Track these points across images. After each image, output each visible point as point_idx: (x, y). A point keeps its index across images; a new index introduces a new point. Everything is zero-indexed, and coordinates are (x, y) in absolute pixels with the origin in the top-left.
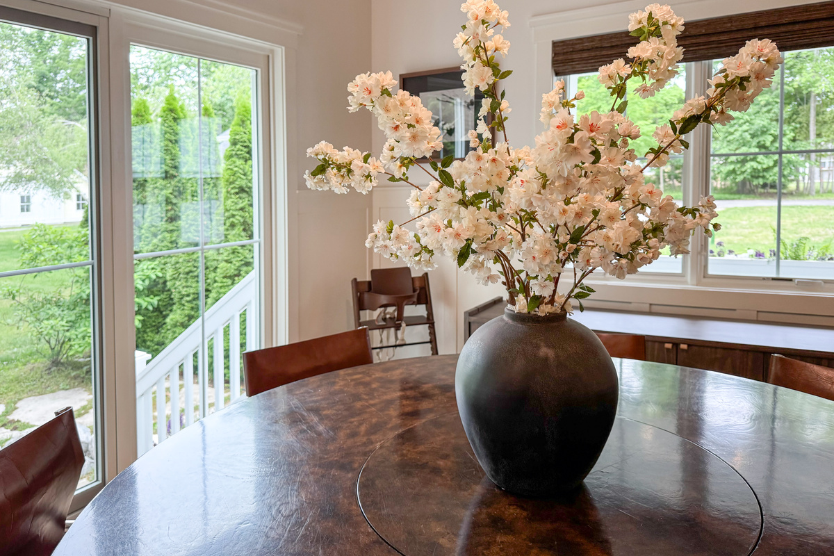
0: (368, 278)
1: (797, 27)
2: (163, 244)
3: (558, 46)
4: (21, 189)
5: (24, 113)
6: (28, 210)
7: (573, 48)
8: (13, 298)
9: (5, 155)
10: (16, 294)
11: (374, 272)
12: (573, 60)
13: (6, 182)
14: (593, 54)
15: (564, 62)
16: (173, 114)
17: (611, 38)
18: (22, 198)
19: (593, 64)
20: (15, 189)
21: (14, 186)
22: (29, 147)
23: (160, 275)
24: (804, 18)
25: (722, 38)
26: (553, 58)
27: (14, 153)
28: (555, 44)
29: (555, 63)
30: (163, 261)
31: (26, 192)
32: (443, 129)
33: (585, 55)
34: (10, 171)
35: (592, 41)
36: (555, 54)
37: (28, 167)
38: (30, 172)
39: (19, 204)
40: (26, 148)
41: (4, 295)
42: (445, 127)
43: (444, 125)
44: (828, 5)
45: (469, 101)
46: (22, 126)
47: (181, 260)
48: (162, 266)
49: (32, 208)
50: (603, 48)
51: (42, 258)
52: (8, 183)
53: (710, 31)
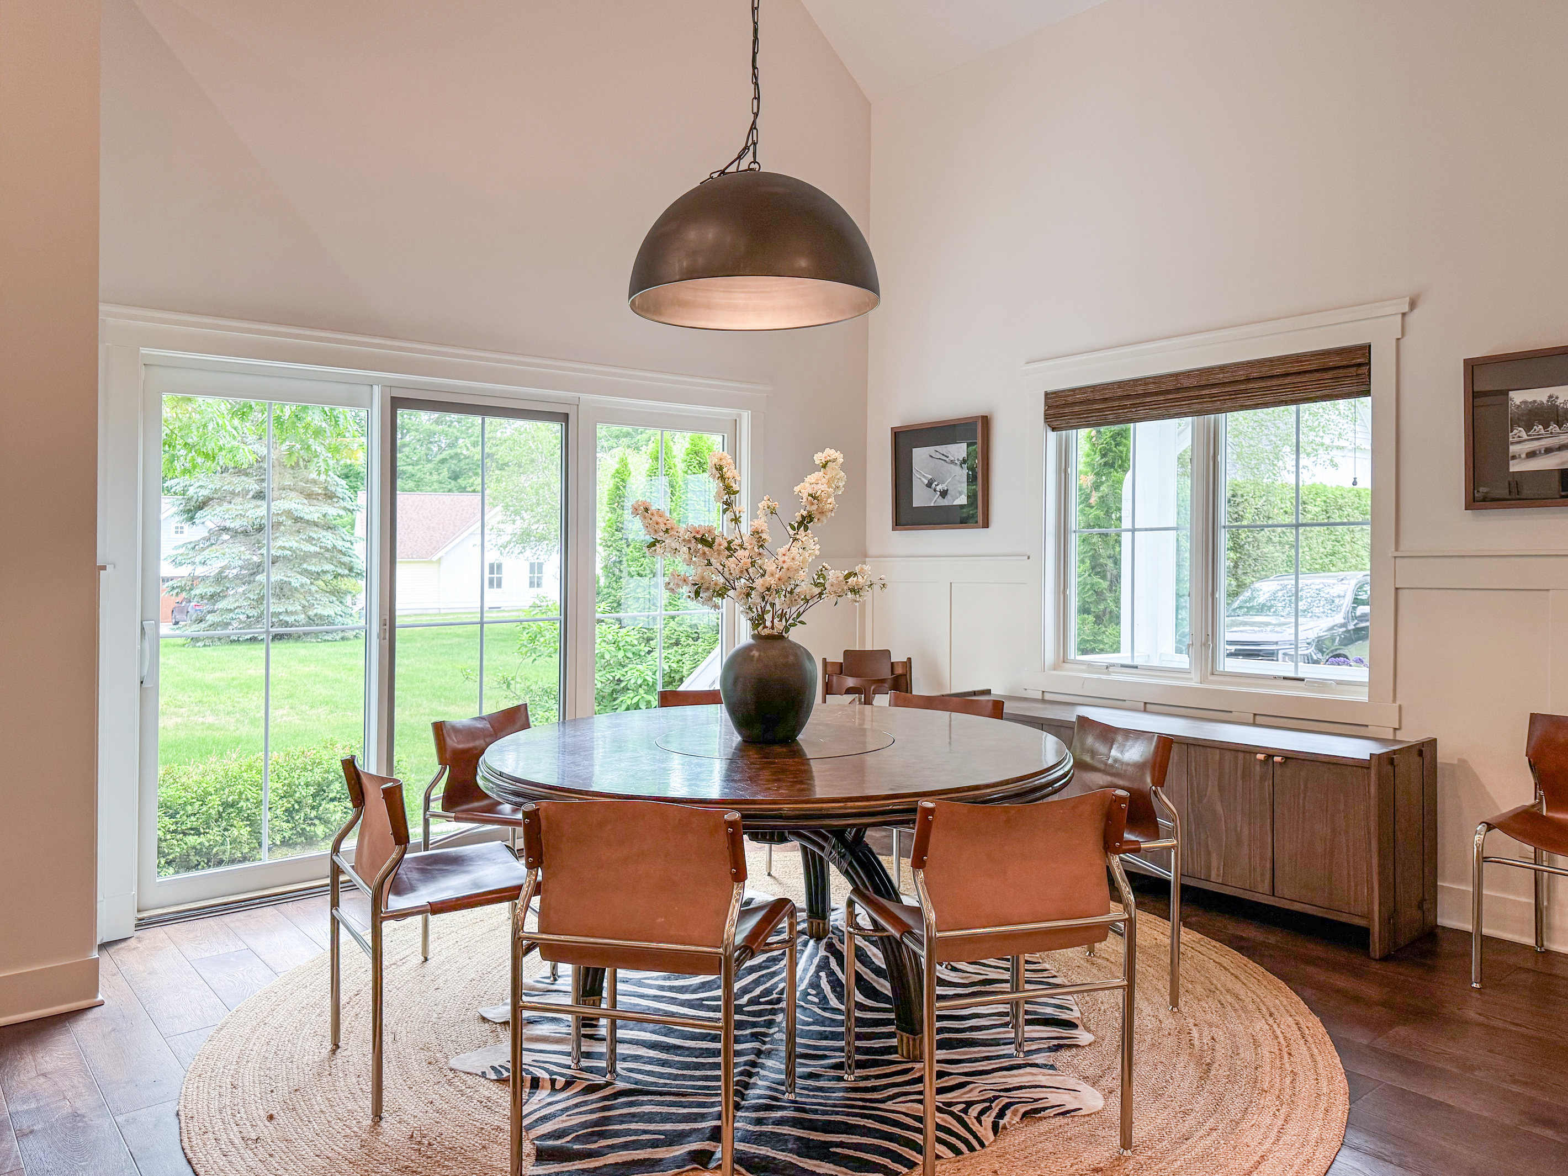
0: (841, 659)
1: (1287, 380)
2: (681, 629)
3: (1051, 398)
4: (528, 553)
5: (535, 443)
6: (539, 585)
7: (1066, 401)
8: (508, 686)
9: (510, 503)
10: (512, 682)
11: (847, 653)
12: (1064, 415)
13: (509, 542)
14: (1085, 407)
15: (1057, 416)
16: (698, 458)
17: (1104, 389)
18: (532, 565)
19: (1087, 419)
20: (522, 553)
21: (521, 548)
22: (541, 492)
23: (674, 666)
24: (1295, 369)
25: (1214, 391)
26: (1045, 411)
27: (521, 500)
28: (1047, 394)
29: (1047, 418)
30: (680, 651)
31: (536, 556)
32: (935, 490)
33: (1077, 409)
34: (515, 527)
35: (1085, 393)
36: (1048, 406)
37: (539, 521)
38: (541, 528)
39: (527, 575)
40: (537, 493)
41: (499, 683)
42: (938, 488)
43: (936, 485)
44: (1319, 354)
45: (961, 459)
46: (532, 461)
47: (700, 651)
48: (680, 658)
49: (544, 581)
50: (1094, 401)
51: (542, 640)
52: (512, 544)
53: (1203, 383)
